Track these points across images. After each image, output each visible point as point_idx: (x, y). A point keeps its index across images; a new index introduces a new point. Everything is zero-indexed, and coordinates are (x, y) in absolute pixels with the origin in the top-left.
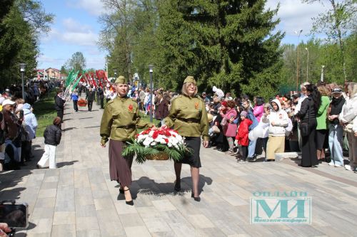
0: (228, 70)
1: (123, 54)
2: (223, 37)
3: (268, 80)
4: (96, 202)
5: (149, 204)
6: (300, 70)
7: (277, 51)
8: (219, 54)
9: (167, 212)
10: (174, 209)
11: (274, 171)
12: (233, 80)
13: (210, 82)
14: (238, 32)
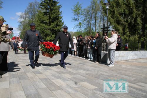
0: (51, 37)
2: (50, 28)
13: (46, 39)
14: (54, 27)
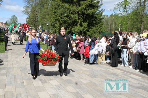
0: (81, 25)
1: (34, 17)
2: (79, 11)
3: (98, 30)
4: (25, 81)
5: (48, 82)
6: (110, 26)
7: (101, 17)
8: (77, 18)
9: (56, 85)
10: (59, 84)
11: (101, 68)
12: (83, 30)
13: (73, 30)
14: (85, 9)
